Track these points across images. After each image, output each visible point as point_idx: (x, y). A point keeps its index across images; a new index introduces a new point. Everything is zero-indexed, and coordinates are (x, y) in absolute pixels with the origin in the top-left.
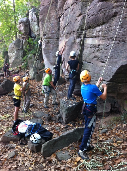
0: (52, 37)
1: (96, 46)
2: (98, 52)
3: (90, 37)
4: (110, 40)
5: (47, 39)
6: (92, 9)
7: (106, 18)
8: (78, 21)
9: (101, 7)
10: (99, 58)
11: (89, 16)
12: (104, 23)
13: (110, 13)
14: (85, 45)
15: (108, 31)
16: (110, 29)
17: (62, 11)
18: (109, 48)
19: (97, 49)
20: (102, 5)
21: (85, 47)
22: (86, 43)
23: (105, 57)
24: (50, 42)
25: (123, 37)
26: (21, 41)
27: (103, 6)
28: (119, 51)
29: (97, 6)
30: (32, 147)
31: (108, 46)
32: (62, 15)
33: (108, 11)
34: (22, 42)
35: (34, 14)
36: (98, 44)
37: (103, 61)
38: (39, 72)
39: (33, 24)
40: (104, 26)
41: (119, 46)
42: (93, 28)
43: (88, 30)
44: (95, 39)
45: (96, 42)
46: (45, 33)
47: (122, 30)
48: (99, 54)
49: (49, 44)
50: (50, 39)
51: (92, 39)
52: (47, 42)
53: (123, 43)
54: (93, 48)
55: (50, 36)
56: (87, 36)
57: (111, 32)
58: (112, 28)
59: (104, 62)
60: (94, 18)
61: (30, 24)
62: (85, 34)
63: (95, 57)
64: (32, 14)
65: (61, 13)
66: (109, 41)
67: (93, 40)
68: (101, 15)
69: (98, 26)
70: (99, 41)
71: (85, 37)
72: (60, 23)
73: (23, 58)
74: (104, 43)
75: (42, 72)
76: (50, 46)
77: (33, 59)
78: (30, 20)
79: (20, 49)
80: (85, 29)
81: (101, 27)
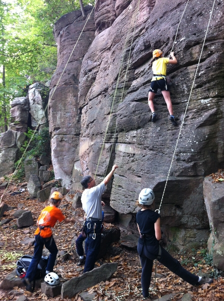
0: (68, 132)
1: (130, 155)
2: (133, 163)
3: (123, 143)
4: (147, 149)
5: (60, 136)
6: (124, 108)
7: (141, 122)
8: (107, 121)
9: (135, 109)
10: (134, 170)
11: (121, 117)
12: (139, 128)
13: (146, 117)
14: (117, 152)
15: (145, 138)
16: (146, 135)
17: (85, 100)
18: (145, 159)
19: (132, 159)
20: (136, 106)
21: (116, 155)
22: (117, 149)
23: (142, 170)
24: (65, 140)
25: (162, 147)
26: (15, 134)
27: (137, 108)
28: (157, 164)
29: (131, 106)
30: (47, 290)
31: (144, 156)
32: (85, 106)
33: (143, 114)
34: (15, 136)
35: (37, 93)
36: (133, 153)
37: (138, 175)
38: (44, 186)
39: (36, 107)
40: (139, 131)
41: (157, 158)
42: (126, 132)
43: (121, 133)
44: (129, 145)
45: (130, 149)
46: (57, 126)
47: (160, 138)
48: (134, 166)
49: (63, 143)
50: (64, 135)
51: (125, 145)
52: (60, 139)
53: (161, 154)
54: (127, 158)
55: (65, 130)
56: (118, 141)
57: (148, 139)
58: (149, 135)
59: (140, 177)
60: (127, 120)
61: (31, 107)
62: (117, 138)
63: (129, 169)
64: (34, 92)
65: (83, 102)
66: (145, 151)
67: (126, 147)
68: (135, 118)
69: (132, 130)
70: (134, 149)
71: (116, 142)
72: (82, 116)
73: (15, 161)
74: (139, 153)
75: (49, 185)
76: (64, 145)
77: (34, 164)
78: (31, 102)
79: (11, 147)
80: (117, 132)
81: (135, 132)
